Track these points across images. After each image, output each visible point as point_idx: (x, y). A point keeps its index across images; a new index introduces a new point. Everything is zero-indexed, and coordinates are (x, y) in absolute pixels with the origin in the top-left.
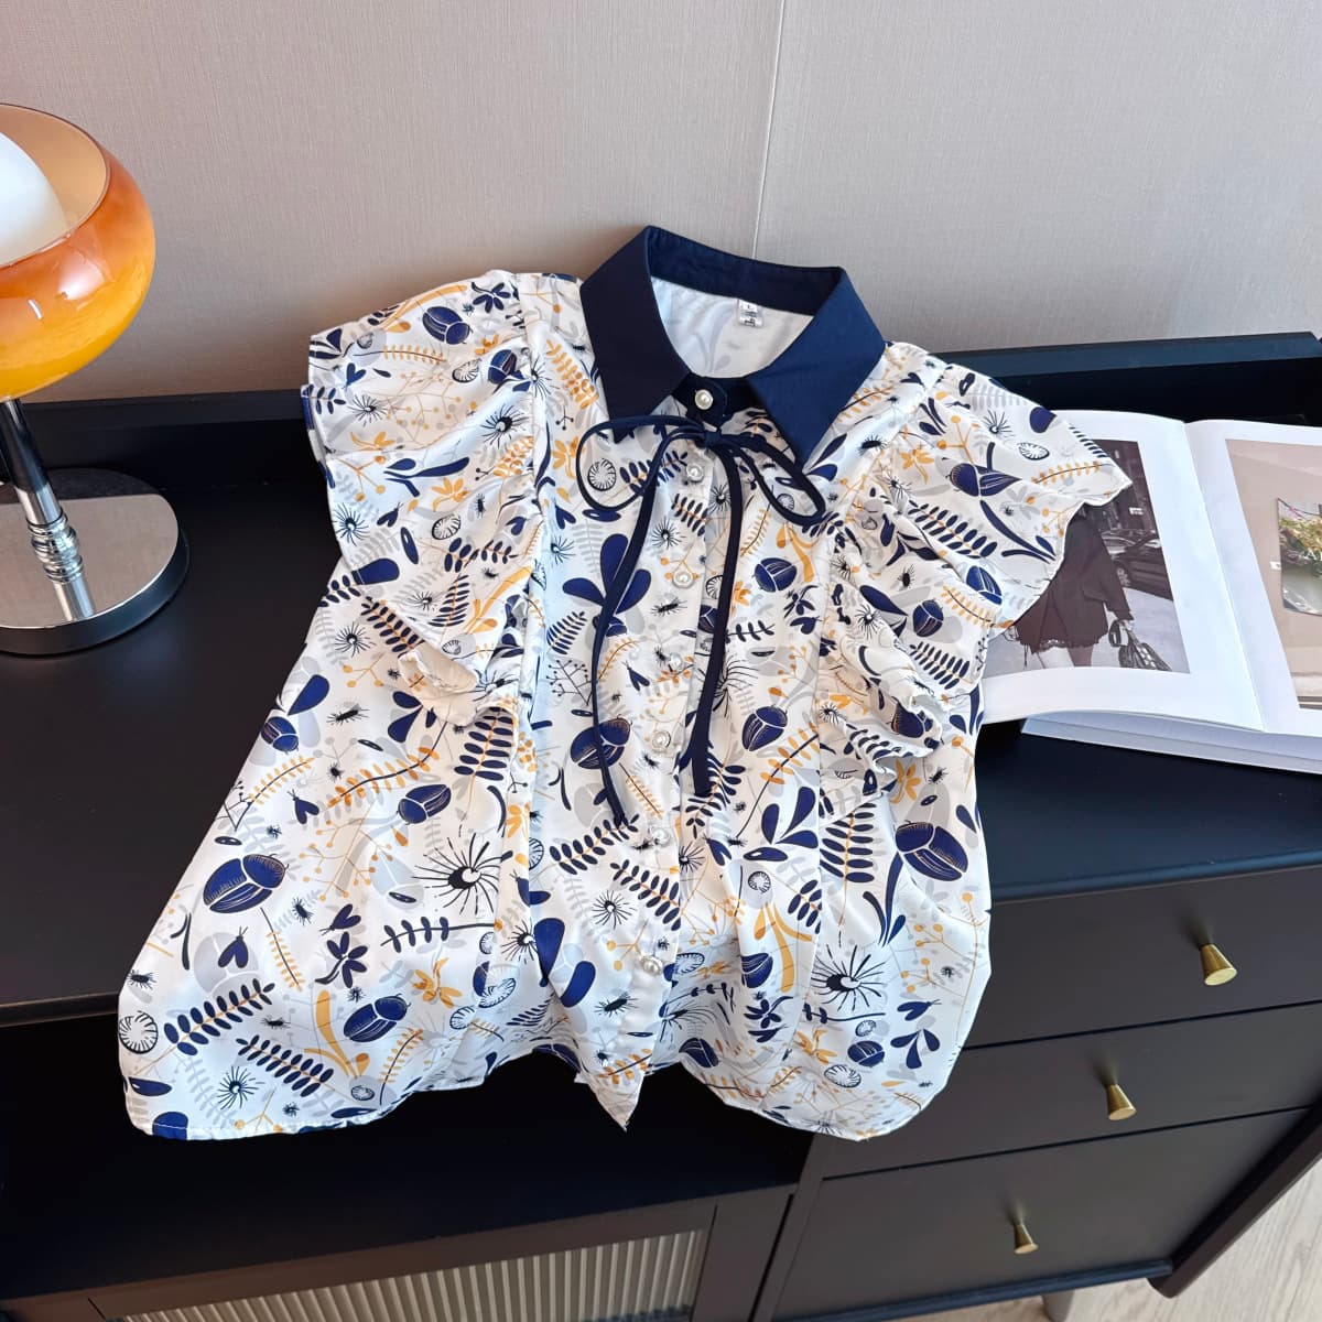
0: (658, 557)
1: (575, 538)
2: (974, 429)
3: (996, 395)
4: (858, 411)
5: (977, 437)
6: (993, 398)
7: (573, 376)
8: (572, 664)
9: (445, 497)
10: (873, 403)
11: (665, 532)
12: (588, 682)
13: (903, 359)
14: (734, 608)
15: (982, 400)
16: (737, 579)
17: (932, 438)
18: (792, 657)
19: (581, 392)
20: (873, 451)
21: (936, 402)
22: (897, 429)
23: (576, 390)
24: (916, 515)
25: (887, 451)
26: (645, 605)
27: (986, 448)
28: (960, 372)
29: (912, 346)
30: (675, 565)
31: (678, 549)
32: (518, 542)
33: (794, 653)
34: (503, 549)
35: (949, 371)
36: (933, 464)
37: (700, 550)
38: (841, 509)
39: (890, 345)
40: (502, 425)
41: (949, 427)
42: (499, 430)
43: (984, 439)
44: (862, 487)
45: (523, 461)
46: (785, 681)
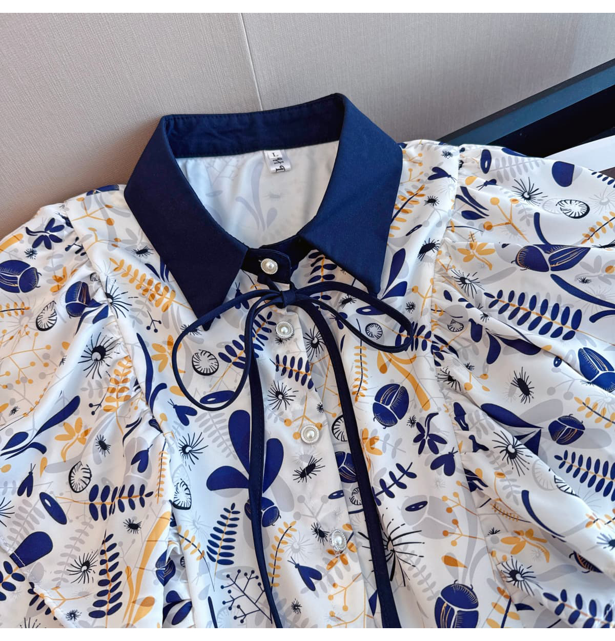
0: (281, 419)
1: (202, 429)
2: (514, 205)
3: (517, 165)
4: (403, 220)
5: (521, 212)
6: (515, 168)
7: (145, 285)
8: (242, 573)
9: (71, 442)
10: (414, 208)
11: (278, 393)
12: (263, 592)
13: (420, 155)
14: (370, 461)
15: (505, 172)
16: (360, 428)
17: (477, 223)
18: (449, 510)
19: (157, 297)
20: (430, 254)
21: (469, 188)
22: (444, 227)
23: (153, 296)
24: (497, 307)
25: (443, 249)
26: (286, 473)
27: (532, 220)
28: (474, 151)
29: (424, 141)
30: (299, 422)
31: (296, 405)
32: (149, 477)
33: (450, 504)
34: (137, 492)
35: (464, 154)
36: (495, 253)
37: (314, 400)
38: (425, 320)
39: (405, 146)
40: (97, 355)
41: (491, 209)
42: (96, 360)
43: (528, 212)
44: (434, 291)
45: (128, 385)
46: (454, 543)
